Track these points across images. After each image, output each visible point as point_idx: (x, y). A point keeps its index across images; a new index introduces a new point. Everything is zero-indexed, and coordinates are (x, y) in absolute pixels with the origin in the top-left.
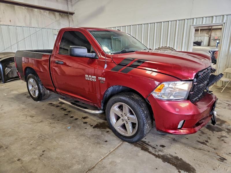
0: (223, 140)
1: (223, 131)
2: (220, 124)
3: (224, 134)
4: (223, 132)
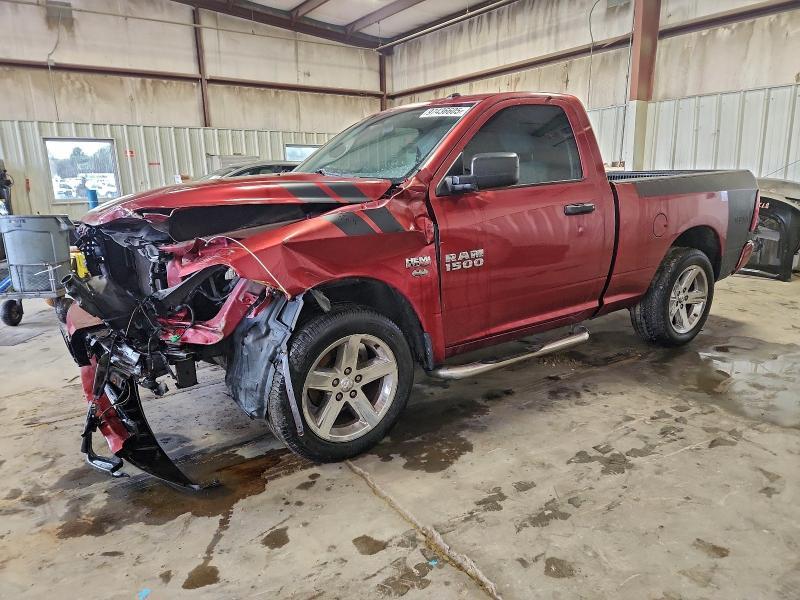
0: (46, 456)
1: (57, 484)
2: (78, 506)
3: (49, 479)
4: (56, 480)
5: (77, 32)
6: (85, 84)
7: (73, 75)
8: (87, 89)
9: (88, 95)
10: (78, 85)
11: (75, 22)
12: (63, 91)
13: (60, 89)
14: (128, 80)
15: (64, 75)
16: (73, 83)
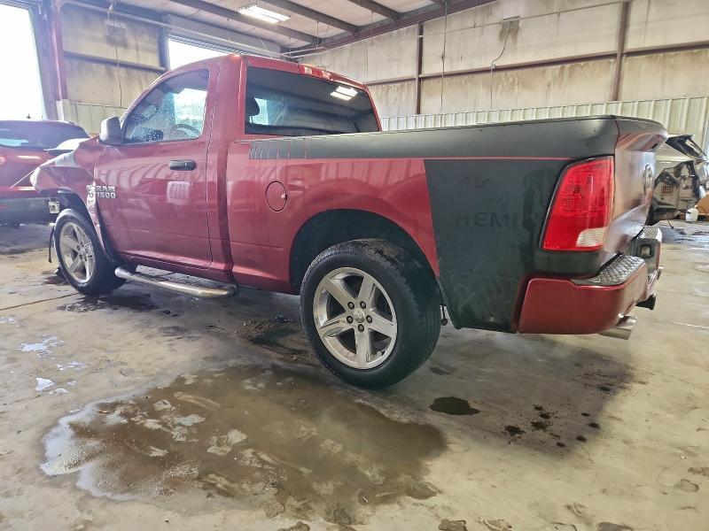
5: (519, 38)
6: (516, 79)
7: (510, 73)
8: (516, 82)
9: (517, 87)
10: (511, 80)
11: (519, 31)
12: (500, 87)
13: (498, 86)
14: (550, 69)
15: (503, 74)
16: (508, 79)
